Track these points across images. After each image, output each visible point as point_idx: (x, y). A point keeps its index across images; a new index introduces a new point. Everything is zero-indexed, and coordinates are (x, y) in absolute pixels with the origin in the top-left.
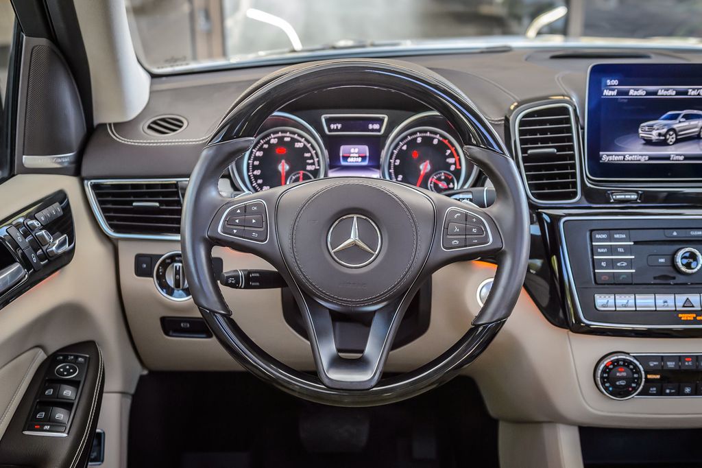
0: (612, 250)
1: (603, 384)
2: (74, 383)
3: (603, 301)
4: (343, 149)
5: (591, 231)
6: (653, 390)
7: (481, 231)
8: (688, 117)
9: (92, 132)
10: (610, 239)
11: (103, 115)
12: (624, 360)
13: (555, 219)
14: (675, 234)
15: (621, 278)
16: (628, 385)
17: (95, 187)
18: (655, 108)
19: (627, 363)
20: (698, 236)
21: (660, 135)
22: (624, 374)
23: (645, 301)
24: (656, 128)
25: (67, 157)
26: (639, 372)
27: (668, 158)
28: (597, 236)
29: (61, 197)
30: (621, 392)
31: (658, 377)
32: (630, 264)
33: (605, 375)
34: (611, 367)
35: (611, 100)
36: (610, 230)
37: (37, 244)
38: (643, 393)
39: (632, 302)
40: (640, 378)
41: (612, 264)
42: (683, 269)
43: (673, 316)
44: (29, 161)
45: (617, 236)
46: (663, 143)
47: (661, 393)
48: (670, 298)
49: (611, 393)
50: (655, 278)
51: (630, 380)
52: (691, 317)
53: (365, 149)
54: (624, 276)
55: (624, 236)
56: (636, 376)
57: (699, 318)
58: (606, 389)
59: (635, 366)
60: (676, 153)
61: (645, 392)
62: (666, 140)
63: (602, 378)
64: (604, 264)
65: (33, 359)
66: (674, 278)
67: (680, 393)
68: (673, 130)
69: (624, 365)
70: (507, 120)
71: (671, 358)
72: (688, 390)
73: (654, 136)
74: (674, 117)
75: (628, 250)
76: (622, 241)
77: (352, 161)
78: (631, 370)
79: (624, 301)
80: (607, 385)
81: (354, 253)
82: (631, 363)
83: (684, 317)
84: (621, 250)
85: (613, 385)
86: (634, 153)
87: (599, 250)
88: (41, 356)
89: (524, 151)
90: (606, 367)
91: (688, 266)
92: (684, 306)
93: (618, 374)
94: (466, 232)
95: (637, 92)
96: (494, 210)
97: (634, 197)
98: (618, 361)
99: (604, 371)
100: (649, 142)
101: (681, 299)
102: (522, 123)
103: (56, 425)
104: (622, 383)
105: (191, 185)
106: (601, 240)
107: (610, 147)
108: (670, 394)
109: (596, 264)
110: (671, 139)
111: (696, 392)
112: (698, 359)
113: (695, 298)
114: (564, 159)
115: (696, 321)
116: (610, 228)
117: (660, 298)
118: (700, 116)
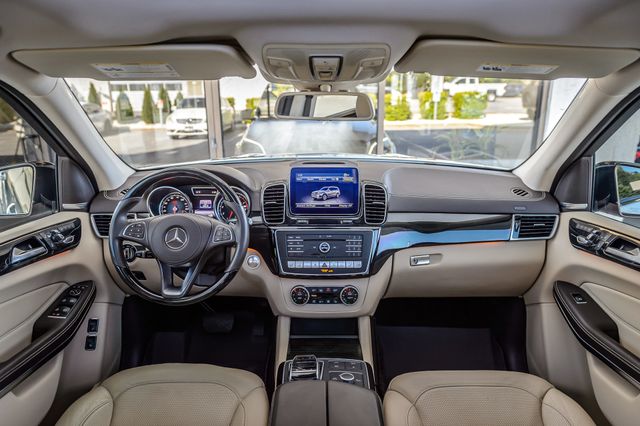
0: (295, 243)
1: (293, 299)
2: (77, 297)
3: (291, 264)
4: (201, 202)
5: (287, 235)
6: (314, 301)
8: (331, 189)
9: (97, 193)
10: (294, 239)
11: (103, 187)
12: (301, 289)
14: (320, 237)
15: (298, 255)
16: (303, 299)
17: (95, 217)
18: (318, 185)
20: (328, 238)
21: (320, 196)
22: (301, 295)
23: (307, 264)
24: (319, 193)
25: (83, 205)
26: (307, 294)
27: (324, 206)
28: (290, 237)
29: (78, 222)
30: (300, 302)
31: (316, 296)
32: (302, 249)
33: (294, 295)
34: (296, 291)
35: (300, 183)
39: (302, 264)
40: (308, 296)
41: (295, 249)
43: (318, 270)
44: (65, 206)
45: (297, 238)
46: (322, 200)
47: (317, 302)
48: (317, 263)
49: (296, 303)
50: (312, 255)
51: (303, 297)
52: (326, 270)
53: (210, 202)
54: (300, 254)
55: (300, 237)
57: (329, 271)
58: (294, 301)
60: (328, 203)
61: (310, 302)
62: (323, 198)
63: (292, 296)
64: (291, 249)
65: (60, 287)
66: (319, 255)
67: (325, 303)
68: (326, 194)
69: (301, 291)
71: (321, 288)
72: (328, 302)
73: (318, 197)
74: (326, 189)
75: (301, 243)
76: (299, 239)
77: (204, 207)
78: (304, 293)
79: (299, 264)
81: (175, 243)
82: (304, 290)
83: (323, 271)
84: (298, 243)
85: (297, 299)
86: (310, 203)
87: (290, 243)
88: (66, 286)
89: (264, 203)
90: (294, 292)
92: (323, 266)
93: (299, 295)
94: (223, 235)
95: (311, 178)
97: (306, 222)
98: (299, 289)
100: (316, 199)
101: (322, 264)
102: (266, 191)
103: (64, 314)
104: (300, 298)
106: (291, 239)
107: (300, 201)
108: (321, 303)
109: (289, 249)
110: (325, 198)
111: (332, 302)
112: (332, 288)
113: (327, 264)
114: (279, 206)
115: (328, 273)
116: (294, 234)
117: (314, 263)
118: (336, 189)
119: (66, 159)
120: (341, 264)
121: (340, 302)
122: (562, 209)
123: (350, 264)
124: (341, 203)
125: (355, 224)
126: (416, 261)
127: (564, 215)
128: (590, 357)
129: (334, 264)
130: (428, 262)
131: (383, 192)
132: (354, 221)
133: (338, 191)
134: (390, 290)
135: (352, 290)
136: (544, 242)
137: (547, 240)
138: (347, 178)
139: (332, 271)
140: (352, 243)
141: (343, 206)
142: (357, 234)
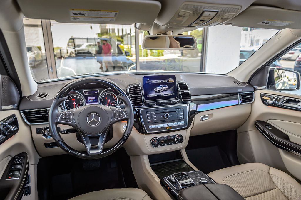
0: (151, 116)
1: (152, 145)
2: (20, 164)
3: (150, 127)
4: (89, 98)
5: (147, 112)
6: (163, 145)
7: (123, 114)
8: (164, 86)
9: (22, 99)
10: (151, 113)
11: (25, 93)
12: (156, 139)
13: (139, 110)
14: (164, 111)
16: (157, 144)
17: (23, 112)
18: (157, 85)
19: (157, 140)
20: (168, 111)
21: (159, 90)
23: (159, 126)
24: (158, 89)
25: (15, 106)
26: (159, 141)
27: (161, 95)
29: (14, 116)
30: (156, 146)
31: (163, 142)
32: (155, 118)
35: (148, 84)
36: (150, 111)
37: (7, 129)
38: (160, 146)
39: (156, 126)
40: (160, 142)
41: (152, 119)
42: (166, 118)
43: (165, 128)
44: (3, 107)
46: (159, 92)
47: (164, 145)
48: (164, 125)
49: (154, 147)
50: (161, 121)
51: (158, 143)
52: (169, 128)
53: (94, 98)
54: (154, 121)
60: (162, 94)
61: (161, 145)
62: (160, 91)
63: (152, 143)
64: (150, 119)
65: (8, 159)
66: (164, 120)
67: (168, 144)
68: (161, 89)
70: (126, 89)
71: (165, 137)
72: (169, 144)
73: (157, 91)
74: (161, 86)
75: (155, 115)
76: (153, 113)
77: (91, 101)
79: (155, 126)
81: (94, 122)
82: (157, 139)
83: (167, 128)
84: (153, 115)
85: (154, 145)
86: (154, 94)
87: (149, 116)
88: (10, 158)
89: (131, 96)
90: (152, 141)
91: (167, 117)
92: (167, 126)
93: (155, 142)
94: (119, 115)
95: (153, 82)
96: (125, 109)
97: (155, 104)
98: (155, 139)
99: (152, 142)
100: (156, 92)
101: (166, 124)
102: (130, 90)
103: (15, 176)
104: (156, 144)
105: (51, 110)
106: (149, 114)
107: (149, 94)
108: (166, 145)
109: (148, 119)
110: (161, 91)
111: (171, 144)
112: (171, 137)
113: (169, 124)
114: (139, 97)
115: (169, 129)
117: (162, 125)
118: (166, 86)
119: (6, 76)
120: (175, 124)
121: (175, 143)
122: (255, 89)
123: (179, 123)
124: (169, 93)
125: (179, 103)
126: (202, 118)
127: (256, 91)
128: (281, 151)
129: (172, 124)
130: (207, 118)
131: (187, 86)
132: (177, 101)
133: (167, 87)
135: (180, 136)
137: (251, 103)
138: (171, 80)
139: (171, 128)
140: (179, 113)
141: (170, 94)
142: (180, 108)
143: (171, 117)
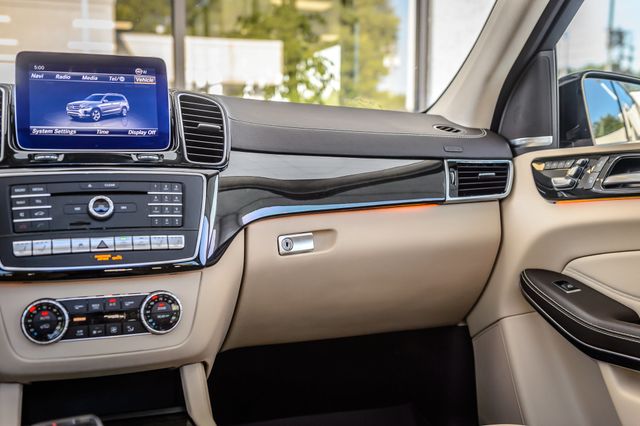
0: (30, 201)
1: (28, 330)
3: (22, 247)
5: (11, 186)
6: (80, 332)
8: (110, 99)
10: (28, 192)
12: (47, 305)
14: (90, 186)
15: (39, 226)
16: (53, 328)
18: (83, 91)
19: (50, 307)
20: (111, 188)
21: (86, 112)
22: (48, 318)
23: (61, 245)
24: (83, 106)
26: (62, 315)
27: (95, 132)
28: (17, 190)
30: (45, 337)
31: (84, 319)
32: (47, 213)
33: (30, 321)
34: (35, 312)
38: (66, 336)
39: (48, 246)
40: (64, 321)
41: (29, 214)
42: (95, 214)
43: (88, 257)
45: (35, 189)
46: (90, 119)
47: (88, 334)
48: (85, 242)
49: (36, 338)
50: (71, 224)
51: (54, 323)
52: (106, 257)
54: (42, 224)
55: (42, 189)
56: (60, 318)
57: (114, 258)
58: (31, 334)
59: (59, 309)
60: (102, 128)
61: (70, 335)
62: (92, 117)
63: (27, 323)
64: (22, 214)
66: (89, 224)
67: (106, 333)
68: (98, 109)
69: (47, 309)
71: (96, 301)
72: (114, 330)
73: (81, 113)
74: (98, 99)
75: (45, 201)
76: (39, 193)
78: (55, 313)
79: (42, 246)
80: (32, 330)
82: (54, 306)
83: (100, 258)
84: (38, 201)
85: (37, 329)
86: (65, 127)
87: (18, 203)
90: (30, 312)
92: (98, 248)
93: (42, 318)
95: (63, 76)
97: (54, 157)
98: (41, 306)
99: (27, 318)
100: (76, 119)
101: (96, 242)
104: (46, 326)
106: (19, 194)
107: (40, 122)
108: (97, 335)
109: (14, 215)
110: (97, 116)
111: (122, 331)
112: (121, 299)
113: (109, 241)
115: (111, 261)
116: (28, 183)
117: (76, 242)
118: (120, 99)
120: (141, 242)
121: (140, 328)
122: (515, 152)
123: (159, 241)
124: (131, 127)
126: (289, 244)
129: (123, 242)
130: (310, 246)
133: (125, 103)
134: (235, 330)
135: (165, 298)
136: (497, 203)
137: (501, 201)
138: (143, 79)
139: (119, 257)
140: (161, 198)
141: (137, 133)
142: (171, 181)
143: (124, 212)
